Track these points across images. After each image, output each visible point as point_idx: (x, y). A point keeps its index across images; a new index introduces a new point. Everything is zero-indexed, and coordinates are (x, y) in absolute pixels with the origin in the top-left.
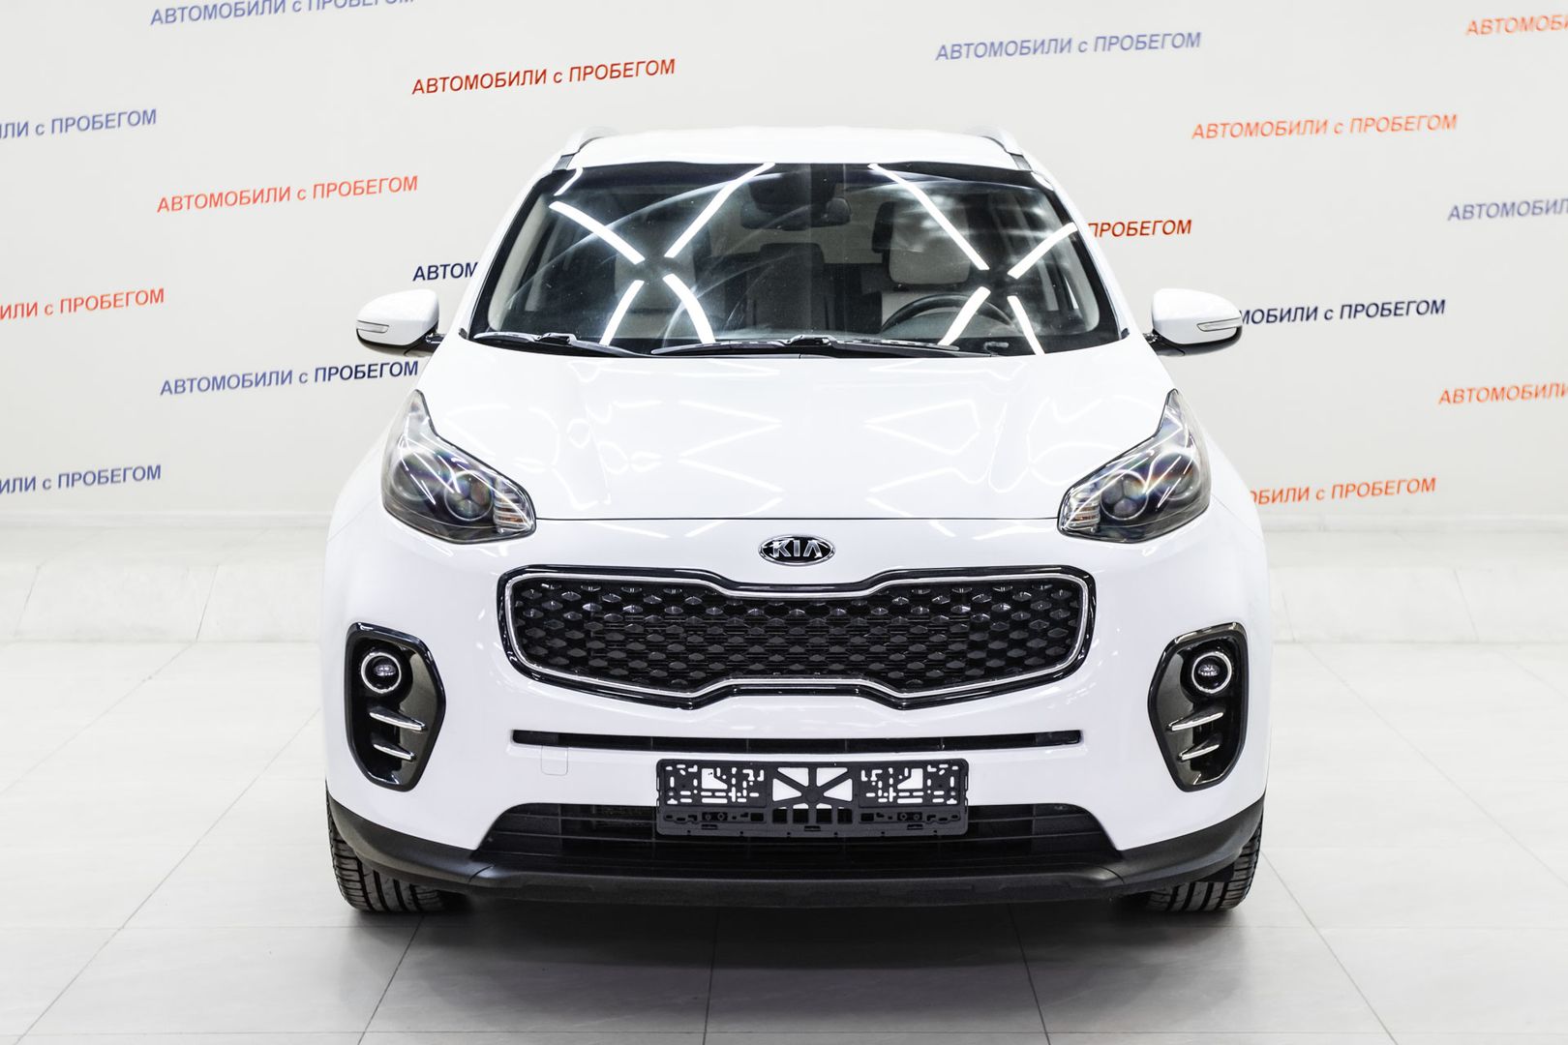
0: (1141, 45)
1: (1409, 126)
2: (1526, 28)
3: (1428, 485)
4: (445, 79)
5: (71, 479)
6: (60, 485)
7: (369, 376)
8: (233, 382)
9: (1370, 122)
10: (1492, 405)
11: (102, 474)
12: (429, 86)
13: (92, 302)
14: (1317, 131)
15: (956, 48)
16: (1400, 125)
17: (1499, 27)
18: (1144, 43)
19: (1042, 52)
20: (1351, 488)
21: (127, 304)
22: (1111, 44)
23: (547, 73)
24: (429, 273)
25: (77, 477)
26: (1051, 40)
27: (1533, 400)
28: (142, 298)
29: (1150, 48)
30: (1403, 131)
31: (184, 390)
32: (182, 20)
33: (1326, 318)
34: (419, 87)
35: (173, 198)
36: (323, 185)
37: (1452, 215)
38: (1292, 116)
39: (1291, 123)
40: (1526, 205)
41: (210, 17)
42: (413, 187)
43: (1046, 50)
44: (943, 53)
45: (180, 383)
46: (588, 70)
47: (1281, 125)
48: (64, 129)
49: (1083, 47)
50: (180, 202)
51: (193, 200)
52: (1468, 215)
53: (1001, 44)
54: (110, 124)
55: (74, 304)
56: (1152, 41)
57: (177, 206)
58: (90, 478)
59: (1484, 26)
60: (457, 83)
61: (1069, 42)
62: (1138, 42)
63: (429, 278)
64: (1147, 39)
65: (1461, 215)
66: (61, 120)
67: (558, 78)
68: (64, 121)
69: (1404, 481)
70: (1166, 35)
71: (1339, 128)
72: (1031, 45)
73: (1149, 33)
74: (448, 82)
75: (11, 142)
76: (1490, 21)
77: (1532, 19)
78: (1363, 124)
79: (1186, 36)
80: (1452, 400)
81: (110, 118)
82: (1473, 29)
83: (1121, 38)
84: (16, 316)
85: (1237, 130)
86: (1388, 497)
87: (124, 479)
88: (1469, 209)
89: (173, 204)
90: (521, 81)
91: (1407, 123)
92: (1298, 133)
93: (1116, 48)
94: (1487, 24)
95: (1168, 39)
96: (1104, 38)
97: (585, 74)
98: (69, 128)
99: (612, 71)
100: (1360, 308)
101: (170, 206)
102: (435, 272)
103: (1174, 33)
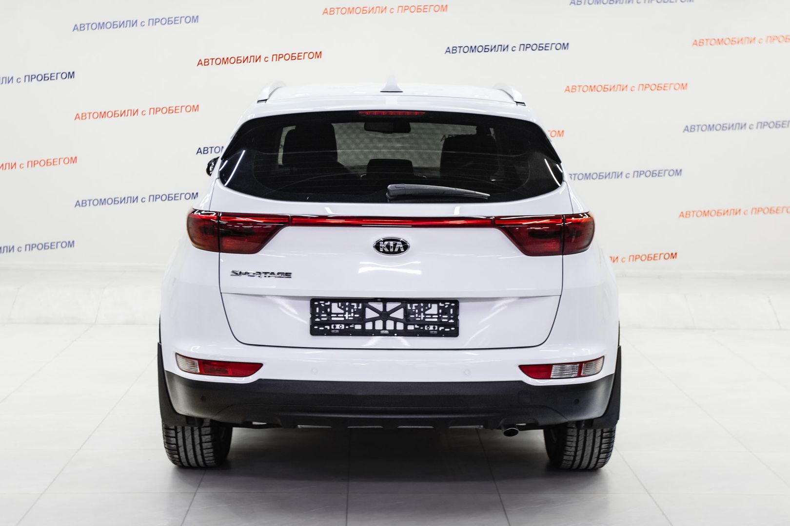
0: (541, 48)
1: (666, 88)
2: (720, 44)
3: (673, 256)
4: (213, 59)
5: (32, 247)
6: (26, 250)
7: (175, 199)
8: (110, 201)
9: (647, 86)
10: (704, 219)
11: (46, 245)
12: (205, 62)
13: (42, 163)
14: (623, 90)
15: (454, 48)
16: (661, 87)
17: (707, 43)
18: (542, 47)
19: (495, 51)
20: (638, 257)
21: (59, 164)
22: (527, 48)
23: (261, 57)
24: (204, 151)
25: (34, 246)
26: (499, 45)
27: (722, 217)
28: (66, 161)
29: (545, 50)
30: (662, 91)
31: (86, 205)
32: (88, 29)
33: (626, 177)
34: (200, 63)
35: (82, 114)
36: (154, 109)
37: (685, 130)
38: (611, 83)
39: (611, 86)
40: (719, 126)
41: (101, 28)
42: (197, 110)
43: (496, 50)
44: (448, 50)
45: (84, 202)
46: (281, 56)
47: (606, 87)
48: (30, 80)
49: (514, 49)
50: (85, 116)
51: (91, 115)
52: (692, 130)
53: (475, 47)
54: (52, 78)
55: (34, 163)
56: (546, 47)
57: (84, 118)
58: (40, 247)
59: (700, 42)
60: (218, 62)
61: (507, 46)
62: (540, 47)
63: (204, 153)
64: (544, 46)
65: (689, 130)
66: (29, 76)
67: (266, 59)
68: (30, 77)
69: (663, 254)
70: (552, 44)
71: (633, 89)
72: (489, 47)
73: (545, 43)
74: (214, 60)
75: (5, 86)
76: (703, 40)
77: (722, 39)
78: (644, 87)
79: (562, 44)
80: (685, 216)
81: (52, 75)
82: (695, 43)
83: (531, 45)
84: (5, 169)
85: (585, 89)
86: (655, 261)
87: (57, 247)
88: (693, 127)
89: (82, 117)
90: (249, 61)
91: (665, 86)
92: (614, 90)
93: (529, 50)
94: (701, 41)
95: (554, 46)
96: (524, 45)
97: (279, 58)
98: (33, 80)
99: (292, 57)
100: (642, 173)
101: (81, 117)
102: (207, 150)
103: (556, 43)
